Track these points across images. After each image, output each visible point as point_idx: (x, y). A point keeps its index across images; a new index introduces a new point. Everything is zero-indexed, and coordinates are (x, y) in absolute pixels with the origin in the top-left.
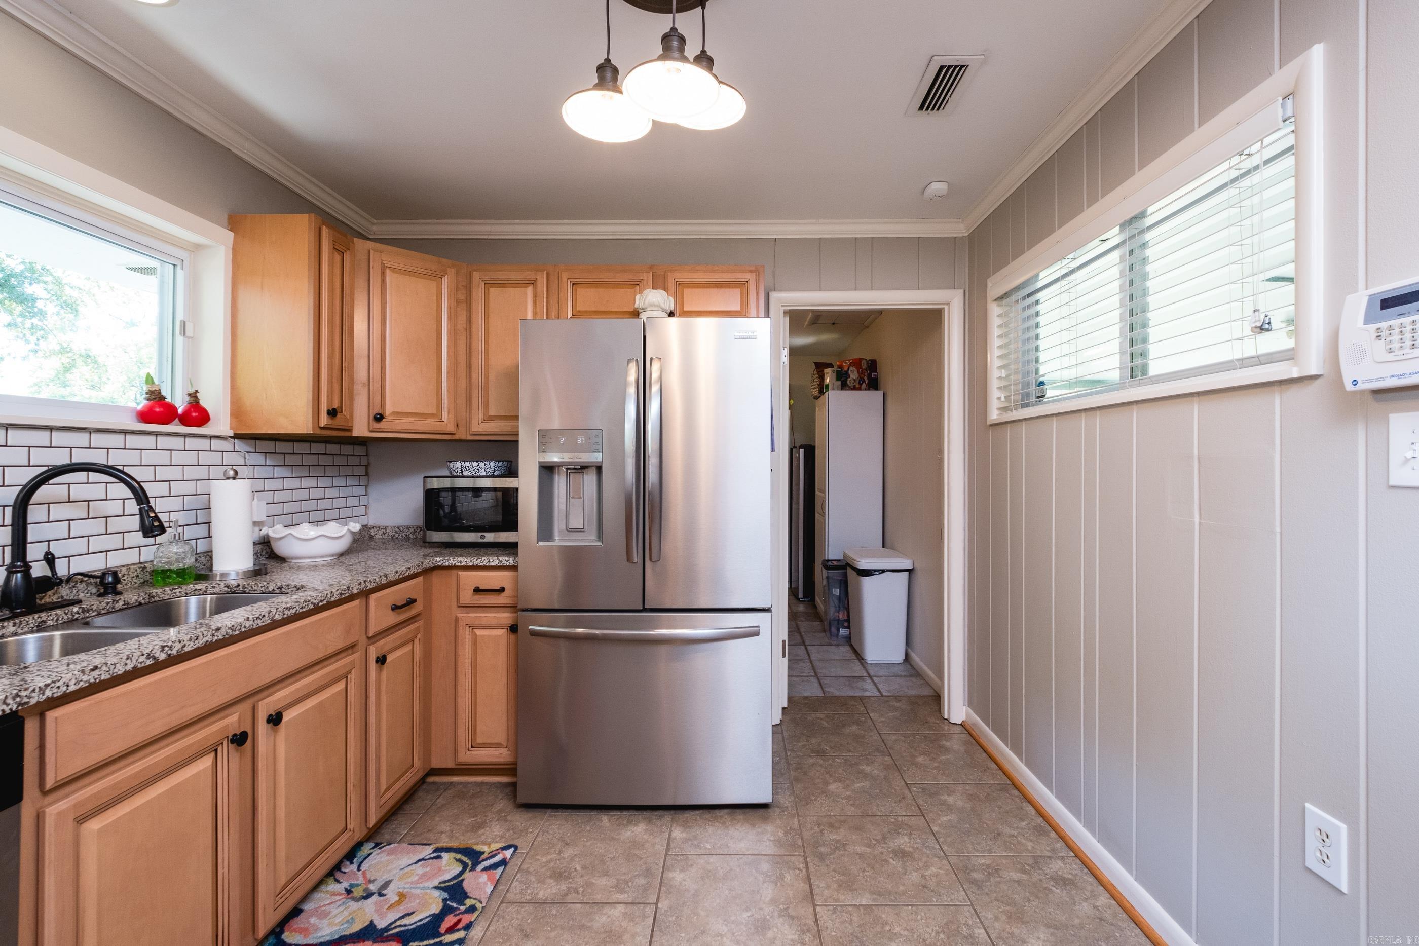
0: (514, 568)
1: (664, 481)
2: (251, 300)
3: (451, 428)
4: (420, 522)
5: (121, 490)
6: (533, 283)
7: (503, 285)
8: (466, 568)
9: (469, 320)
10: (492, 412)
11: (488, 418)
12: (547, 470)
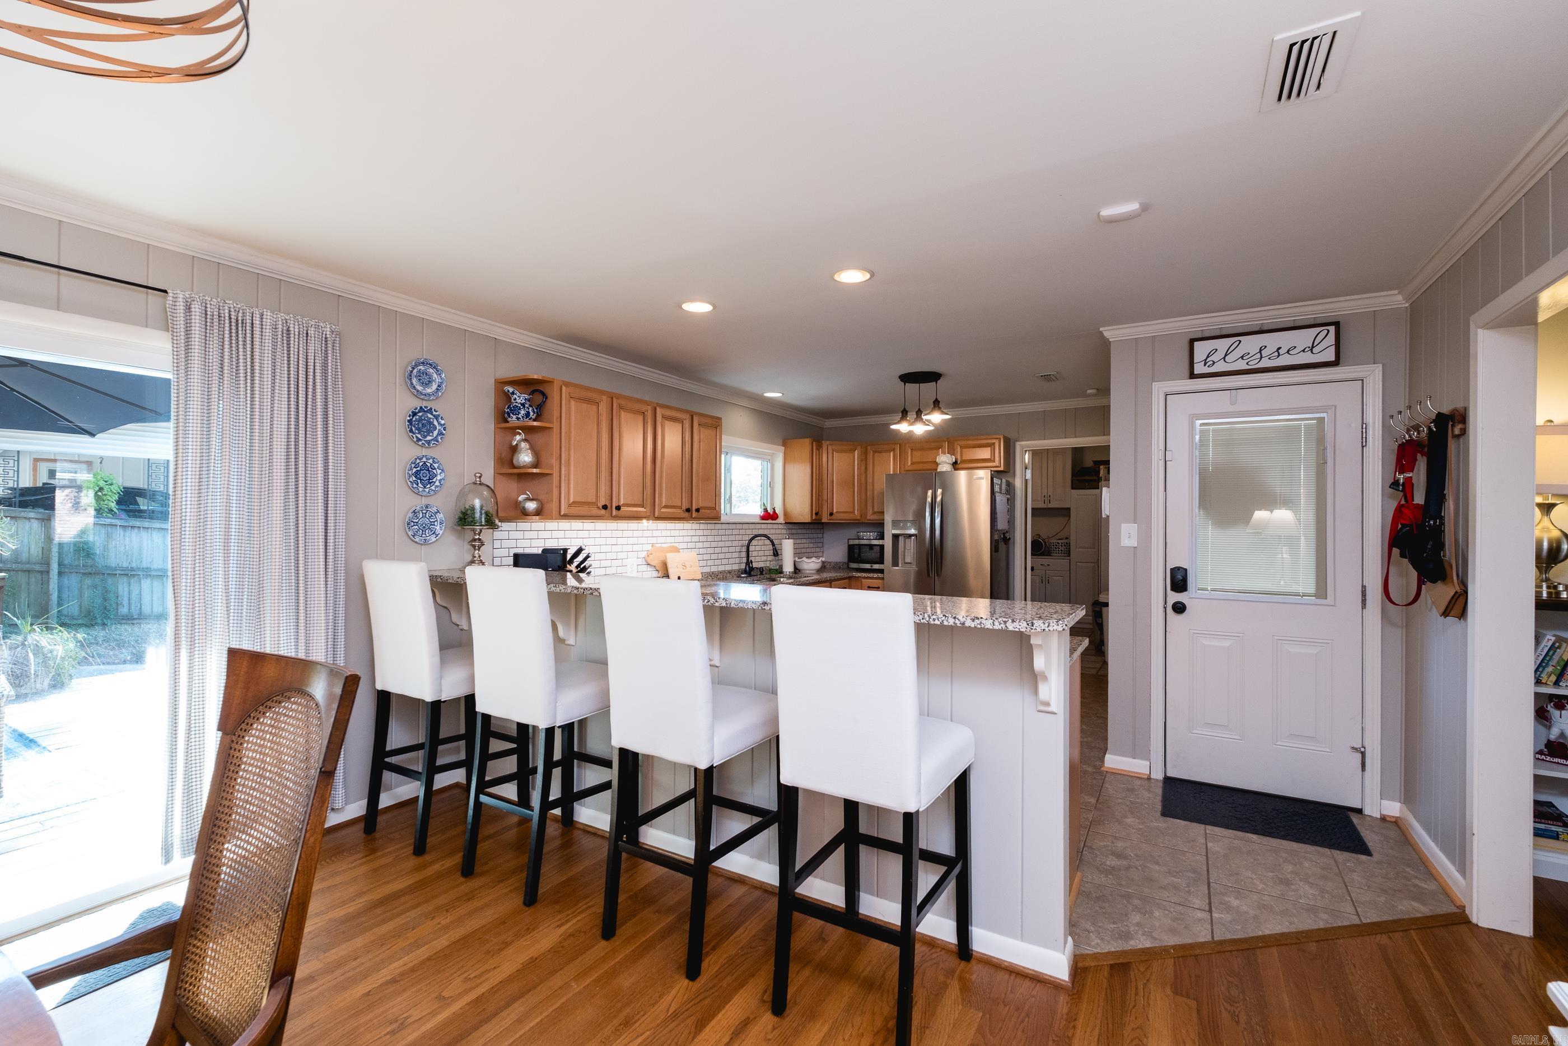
0: (883, 579)
1: (944, 540)
2: (789, 467)
3: (859, 518)
4: (846, 561)
5: (768, 542)
6: (894, 450)
7: (880, 452)
8: (865, 578)
9: (866, 468)
10: (876, 510)
11: (874, 513)
12: (896, 537)
